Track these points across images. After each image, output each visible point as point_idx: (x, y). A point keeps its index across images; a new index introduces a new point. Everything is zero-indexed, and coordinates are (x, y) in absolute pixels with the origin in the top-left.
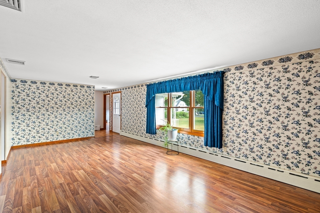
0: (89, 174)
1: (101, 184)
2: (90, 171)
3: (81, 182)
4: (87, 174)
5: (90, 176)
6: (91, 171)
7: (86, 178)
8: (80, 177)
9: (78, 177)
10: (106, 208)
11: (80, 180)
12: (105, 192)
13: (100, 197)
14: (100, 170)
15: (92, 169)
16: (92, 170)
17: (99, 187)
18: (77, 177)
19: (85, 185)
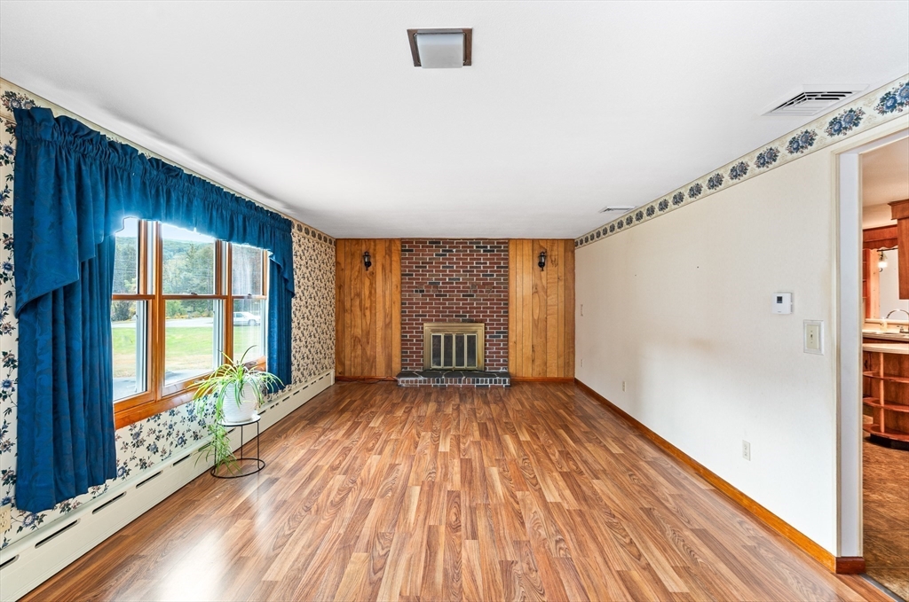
0: (534, 482)
1: (518, 454)
2: (528, 490)
3: (553, 469)
4: (537, 483)
5: (532, 476)
6: (524, 488)
7: (543, 474)
8: (554, 480)
9: (560, 483)
10: (527, 430)
11: (556, 475)
12: (519, 443)
13: (529, 439)
14: (502, 483)
15: (519, 494)
16: (522, 490)
17: (524, 451)
18: (562, 484)
19: (547, 461)
